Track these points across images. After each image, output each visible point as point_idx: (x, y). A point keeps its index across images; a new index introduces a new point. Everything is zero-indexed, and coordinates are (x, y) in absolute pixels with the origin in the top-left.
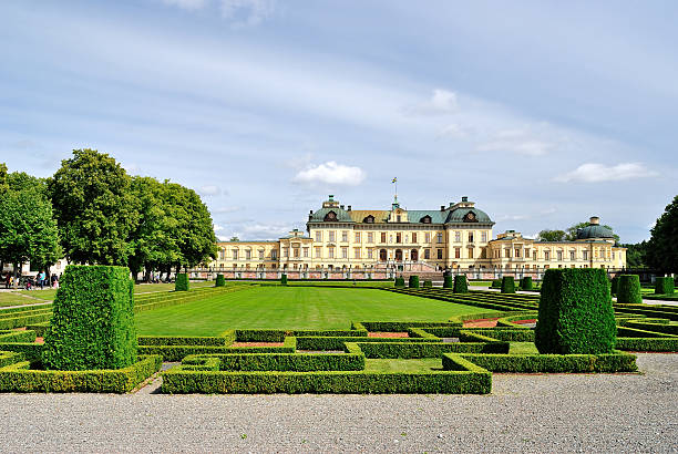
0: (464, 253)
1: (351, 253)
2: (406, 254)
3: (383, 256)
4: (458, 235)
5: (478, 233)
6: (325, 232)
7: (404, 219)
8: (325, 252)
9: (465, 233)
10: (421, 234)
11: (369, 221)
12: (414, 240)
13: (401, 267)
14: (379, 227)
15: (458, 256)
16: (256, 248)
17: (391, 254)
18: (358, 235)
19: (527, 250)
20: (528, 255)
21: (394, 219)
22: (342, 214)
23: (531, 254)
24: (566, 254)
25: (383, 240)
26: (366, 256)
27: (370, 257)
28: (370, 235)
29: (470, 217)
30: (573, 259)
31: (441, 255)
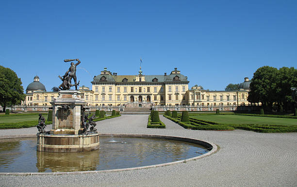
0: (174, 97)
1: (114, 97)
2: (144, 98)
3: (132, 98)
4: (170, 88)
5: (180, 86)
6: (100, 87)
7: (143, 80)
8: (100, 97)
9: (174, 86)
10: (152, 87)
11: (125, 82)
12: (149, 90)
14: (130, 83)
15: (170, 99)
17: (136, 98)
18: (119, 88)
19: (203, 96)
20: (203, 98)
21: (138, 80)
22: (109, 77)
23: (205, 97)
24: (225, 97)
25: (132, 91)
26: (123, 99)
27: (125, 100)
28: (125, 88)
29: (177, 78)
30: (228, 100)
31: (163, 98)
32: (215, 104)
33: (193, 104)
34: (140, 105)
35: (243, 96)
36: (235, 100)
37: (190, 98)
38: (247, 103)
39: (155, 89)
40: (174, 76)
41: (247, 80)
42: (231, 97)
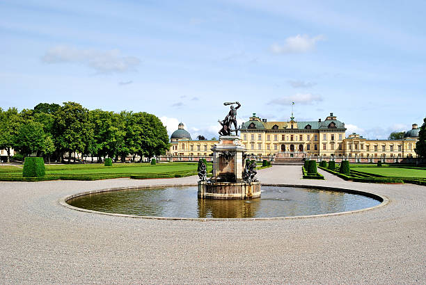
0: (329, 146)
1: (264, 146)
2: (296, 147)
3: (283, 149)
4: (325, 136)
5: (337, 135)
6: (249, 135)
7: (295, 127)
8: (249, 146)
9: (329, 135)
10: (305, 136)
11: (275, 129)
12: (301, 138)
14: (281, 131)
15: (325, 148)
17: (288, 147)
18: (269, 136)
19: (362, 145)
20: (362, 148)
21: (289, 127)
22: (258, 124)
23: (365, 147)
24: (388, 148)
25: (283, 139)
26: (274, 148)
27: (276, 149)
28: (276, 136)
29: (332, 125)
30: (392, 150)
31: (316, 148)
32: (376, 155)
33: (350, 155)
34: (292, 155)
35: (410, 145)
36: (400, 150)
37: (348, 146)
38: (414, 155)
39: (306, 138)
40: (330, 122)
41: (416, 127)
42: (396, 147)
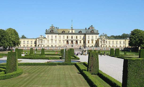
0: (90, 42)
1: (58, 41)
2: (74, 42)
3: (68, 42)
4: (89, 37)
5: (94, 36)
6: (50, 36)
7: (74, 32)
8: (50, 41)
9: (91, 36)
10: (79, 36)
11: (63, 33)
12: (77, 38)
13: (72, 46)
14: (66, 34)
15: (89, 42)
16: (30, 40)
17: (70, 42)
18: (60, 36)
19: (107, 42)
21: (71, 32)
22: (55, 30)
23: (108, 42)
25: (68, 38)
26: (62, 43)
27: (64, 43)
28: (64, 37)
29: (92, 32)
30: (120, 44)
31: (84, 42)
36: (124, 44)
37: (100, 42)
39: (80, 37)
40: (91, 30)
42: (122, 43)
